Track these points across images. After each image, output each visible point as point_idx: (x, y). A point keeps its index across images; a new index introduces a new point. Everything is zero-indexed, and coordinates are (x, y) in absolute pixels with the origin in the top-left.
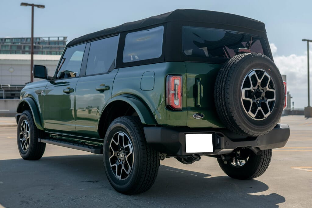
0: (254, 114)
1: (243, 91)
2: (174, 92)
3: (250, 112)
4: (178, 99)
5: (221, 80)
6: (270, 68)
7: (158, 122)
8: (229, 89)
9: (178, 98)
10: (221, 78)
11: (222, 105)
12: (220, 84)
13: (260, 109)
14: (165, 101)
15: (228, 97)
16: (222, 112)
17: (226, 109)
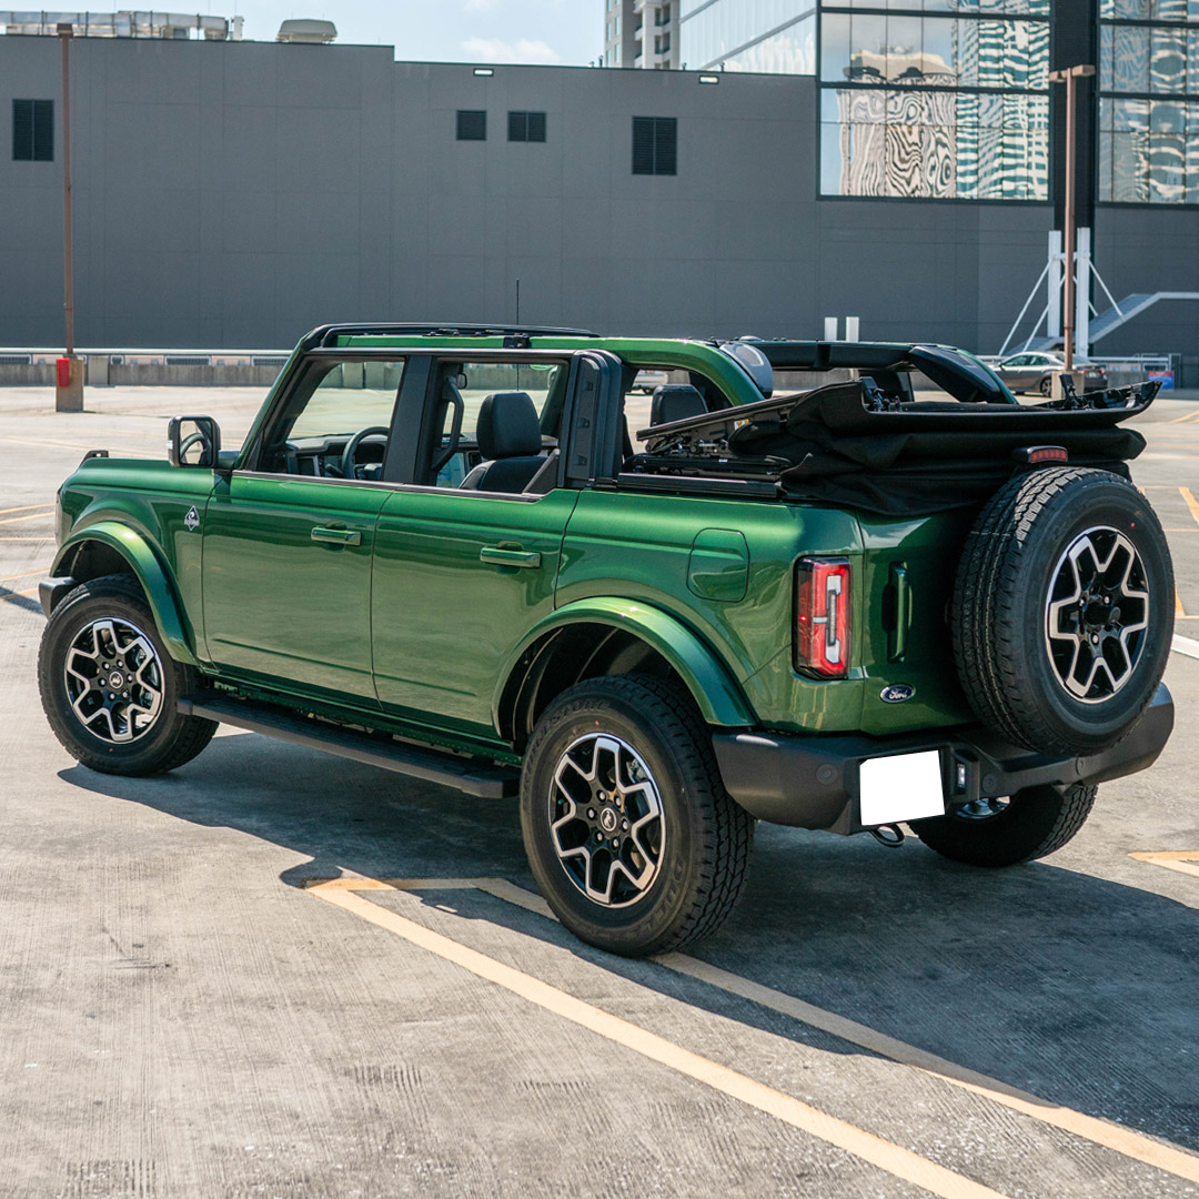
0: (1084, 683)
1: (1053, 611)
2: (825, 619)
3: (1071, 681)
4: (837, 642)
5: (978, 573)
6: (1135, 520)
7: (760, 715)
8: (1009, 609)
9: (835, 639)
10: (981, 568)
11: (983, 661)
12: (977, 588)
13: (1100, 664)
14: (789, 649)
15: (1007, 637)
16: (981, 682)
17: (996, 675)
